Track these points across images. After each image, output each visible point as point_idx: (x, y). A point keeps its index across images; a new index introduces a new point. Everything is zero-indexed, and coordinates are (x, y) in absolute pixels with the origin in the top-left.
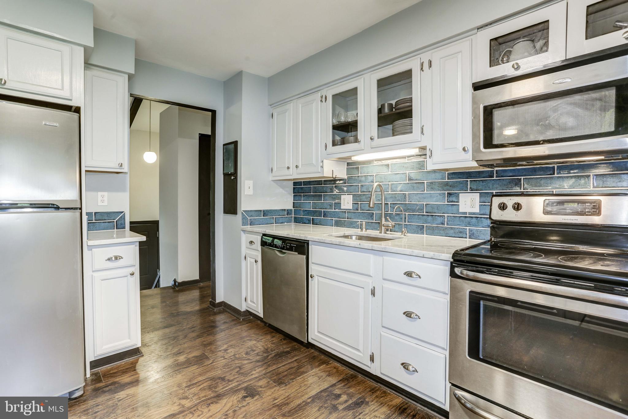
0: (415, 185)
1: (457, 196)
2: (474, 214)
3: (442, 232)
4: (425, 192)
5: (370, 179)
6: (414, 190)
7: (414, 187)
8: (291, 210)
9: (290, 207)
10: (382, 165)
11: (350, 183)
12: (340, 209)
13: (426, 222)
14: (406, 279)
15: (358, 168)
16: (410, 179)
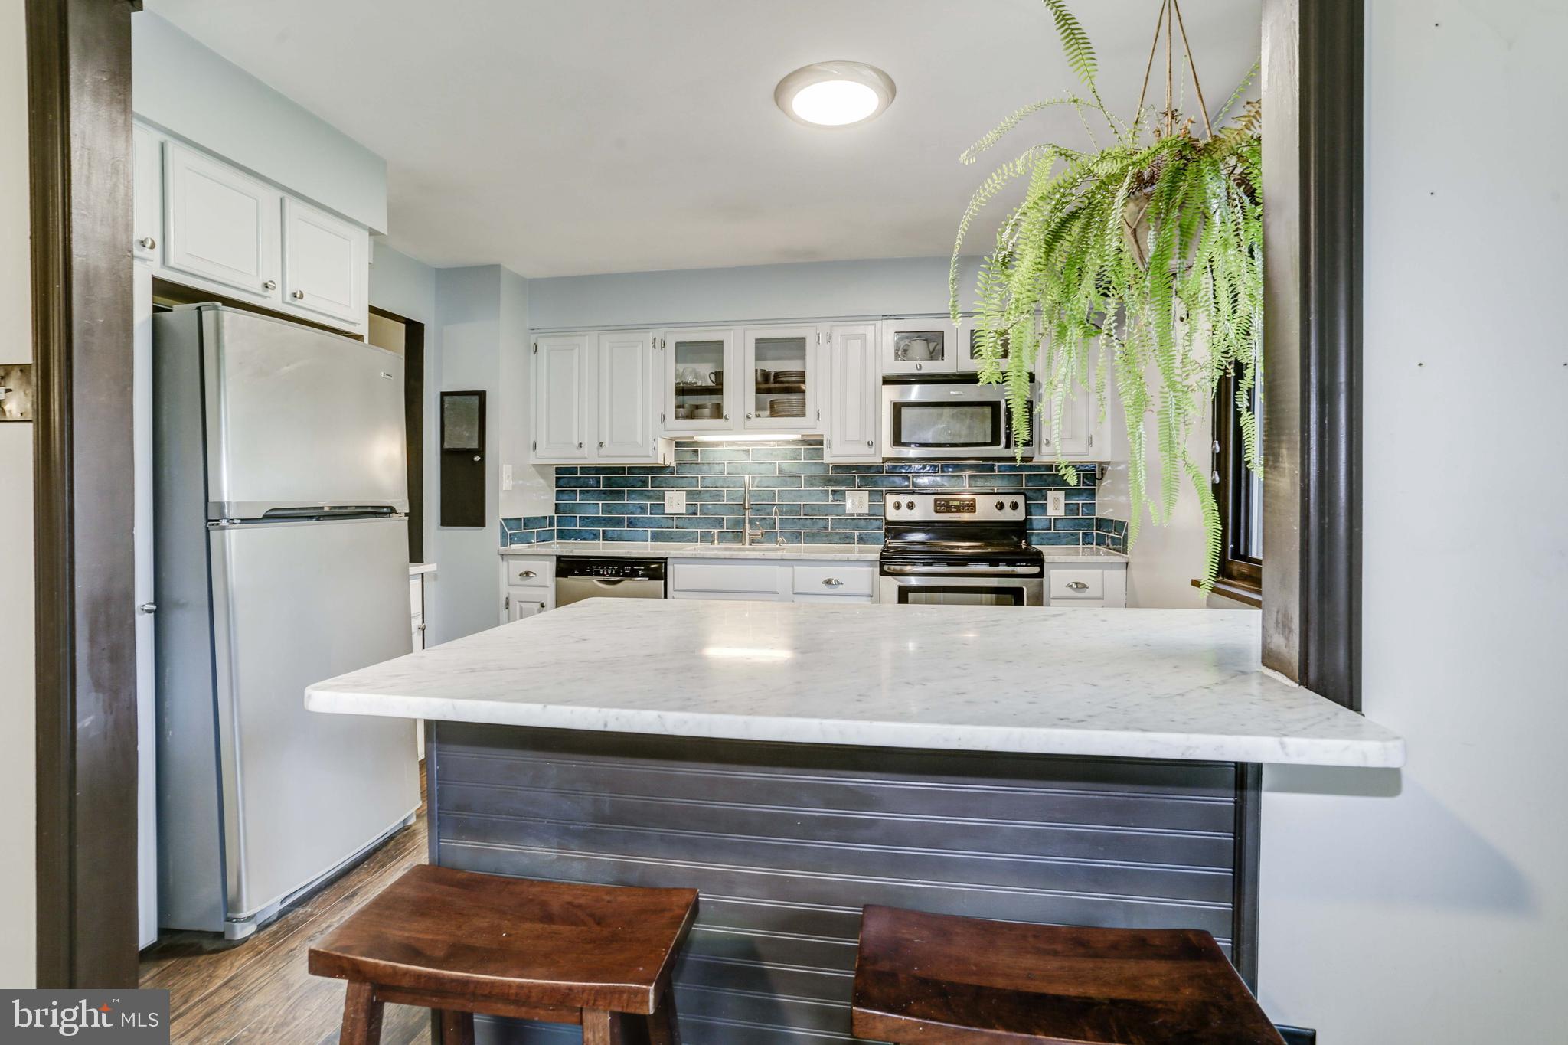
0: (788, 479)
1: (843, 493)
2: (863, 514)
3: (824, 539)
4: (803, 488)
5: (718, 468)
6: (786, 486)
7: (786, 482)
8: (552, 518)
9: (551, 512)
10: (738, 450)
11: (682, 473)
12: (663, 513)
13: (804, 527)
14: (826, 589)
15: (696, 451)
16: (781, 472)
